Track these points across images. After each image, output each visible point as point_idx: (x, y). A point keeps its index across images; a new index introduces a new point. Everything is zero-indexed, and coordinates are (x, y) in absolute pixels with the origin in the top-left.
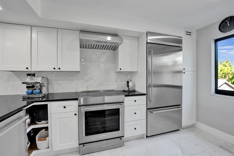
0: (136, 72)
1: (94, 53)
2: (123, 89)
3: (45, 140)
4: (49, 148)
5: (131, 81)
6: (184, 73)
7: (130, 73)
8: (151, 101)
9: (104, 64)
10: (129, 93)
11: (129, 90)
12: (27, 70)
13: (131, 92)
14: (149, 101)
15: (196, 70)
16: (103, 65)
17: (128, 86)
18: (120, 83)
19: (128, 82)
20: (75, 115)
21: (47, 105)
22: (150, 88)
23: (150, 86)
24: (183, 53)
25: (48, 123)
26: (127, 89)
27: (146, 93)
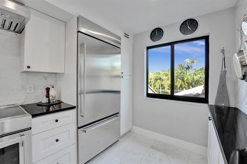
0: (62, 74)
2: (37, 102)
5: (53, 87)
6: (122, 77)
7: (53, 74)
8: (83, 116)
10: (49, 107)
11: (49, 102)
13: (53, 105)
14: (80, 115)
15: (132, 75)
17: (48, 96)
18: (32, 91)
19: (48, 90)
22: (82, 95)
23: (82, 93)
24: (121, 56)
26: (45, 100)
27: (75, 105)
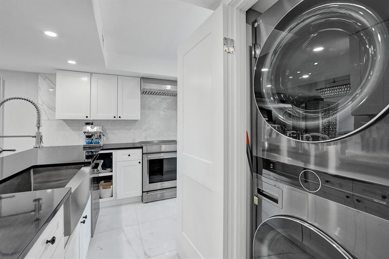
1: (153, 100)
3: (110, 188)
4: (112, 196)
9: (165, 111)
12: (86, 119)
16: (163, 112)
20: (140, 163)
21: (112, 153)
25: (112, 171)
